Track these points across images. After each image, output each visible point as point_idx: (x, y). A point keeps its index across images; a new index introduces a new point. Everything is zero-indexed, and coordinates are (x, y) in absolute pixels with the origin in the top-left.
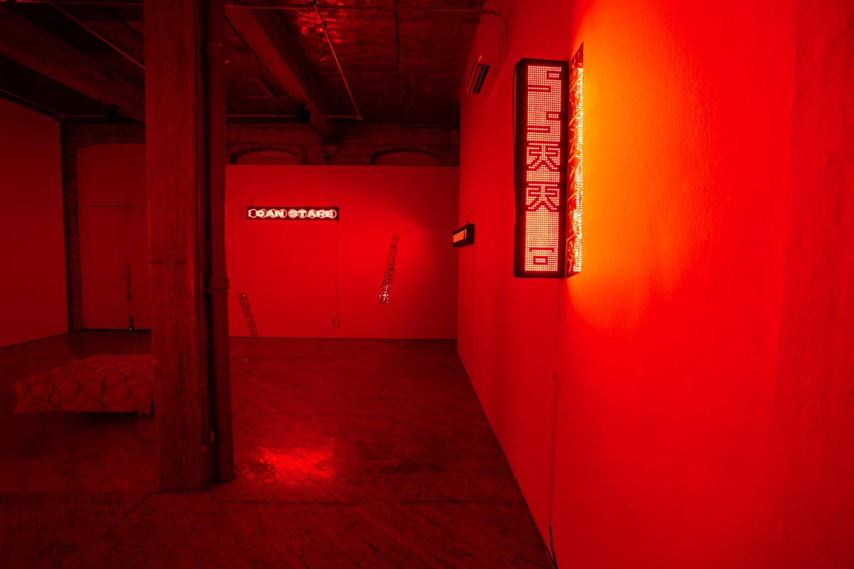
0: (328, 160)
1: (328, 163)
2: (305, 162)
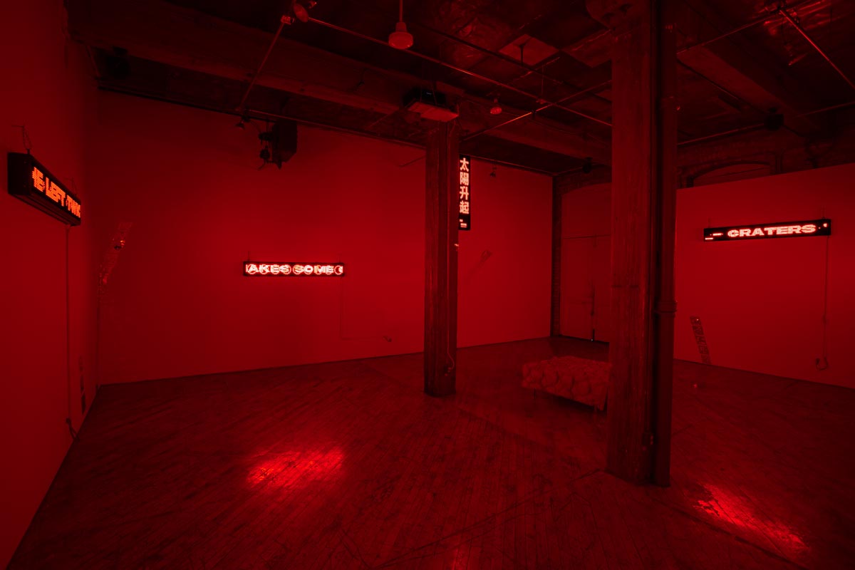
0: (815, 162)
1: (816, 166)
2: (779, 170)
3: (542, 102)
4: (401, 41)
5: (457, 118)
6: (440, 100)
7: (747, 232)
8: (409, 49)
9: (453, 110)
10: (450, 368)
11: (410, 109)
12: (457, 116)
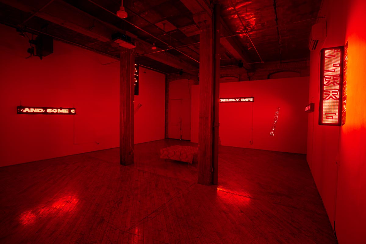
0: (250, 79)
1: (250, 80)
2: (240, 80)
3: (170, 47)
4: (122, 14)
5: (135, 48)
6: (128, 40)
7: (233, 100)
8: (124, 19)
9: (134, 44)
10: (132, 153)
11: (115, 41)
12: (134, 47)
